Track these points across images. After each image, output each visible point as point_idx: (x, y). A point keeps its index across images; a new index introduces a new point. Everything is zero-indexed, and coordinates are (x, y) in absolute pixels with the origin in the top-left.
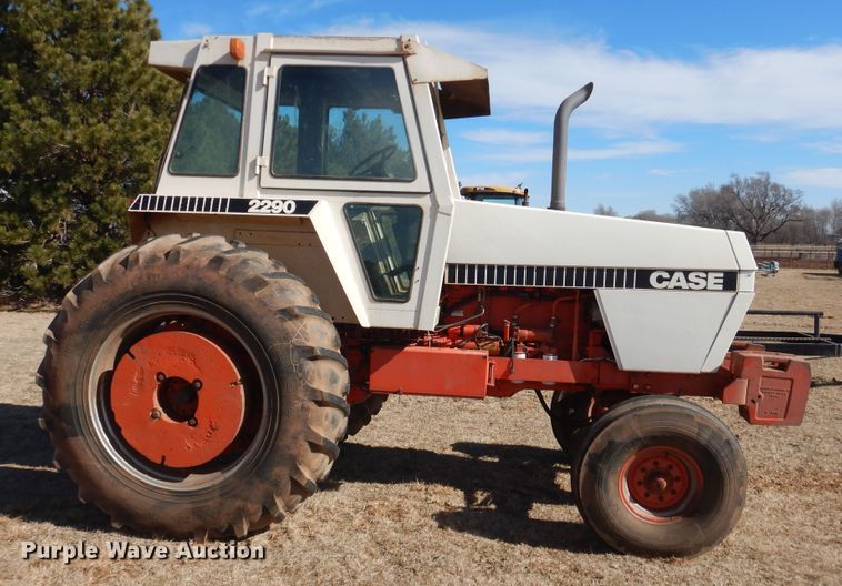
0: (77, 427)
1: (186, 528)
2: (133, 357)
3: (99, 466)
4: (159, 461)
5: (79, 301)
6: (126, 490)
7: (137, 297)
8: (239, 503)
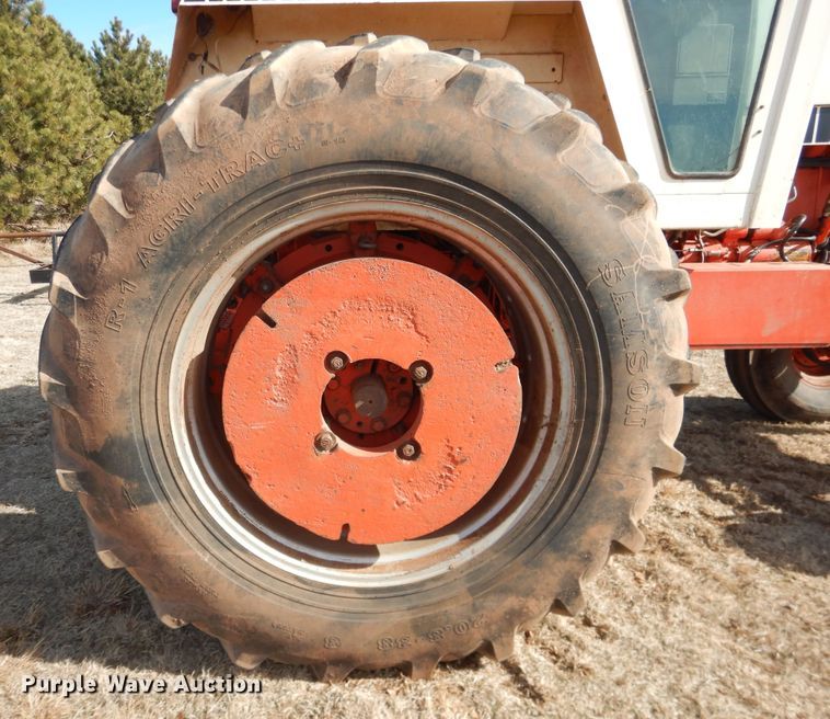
0: (152, 486)
1: (396, 658)
2: (272, 324)
3: (206, 558)
4: (335, 535)
5: (126, 200)
6: (269, 599)
7: (277, 182)
8: (511, 602)
